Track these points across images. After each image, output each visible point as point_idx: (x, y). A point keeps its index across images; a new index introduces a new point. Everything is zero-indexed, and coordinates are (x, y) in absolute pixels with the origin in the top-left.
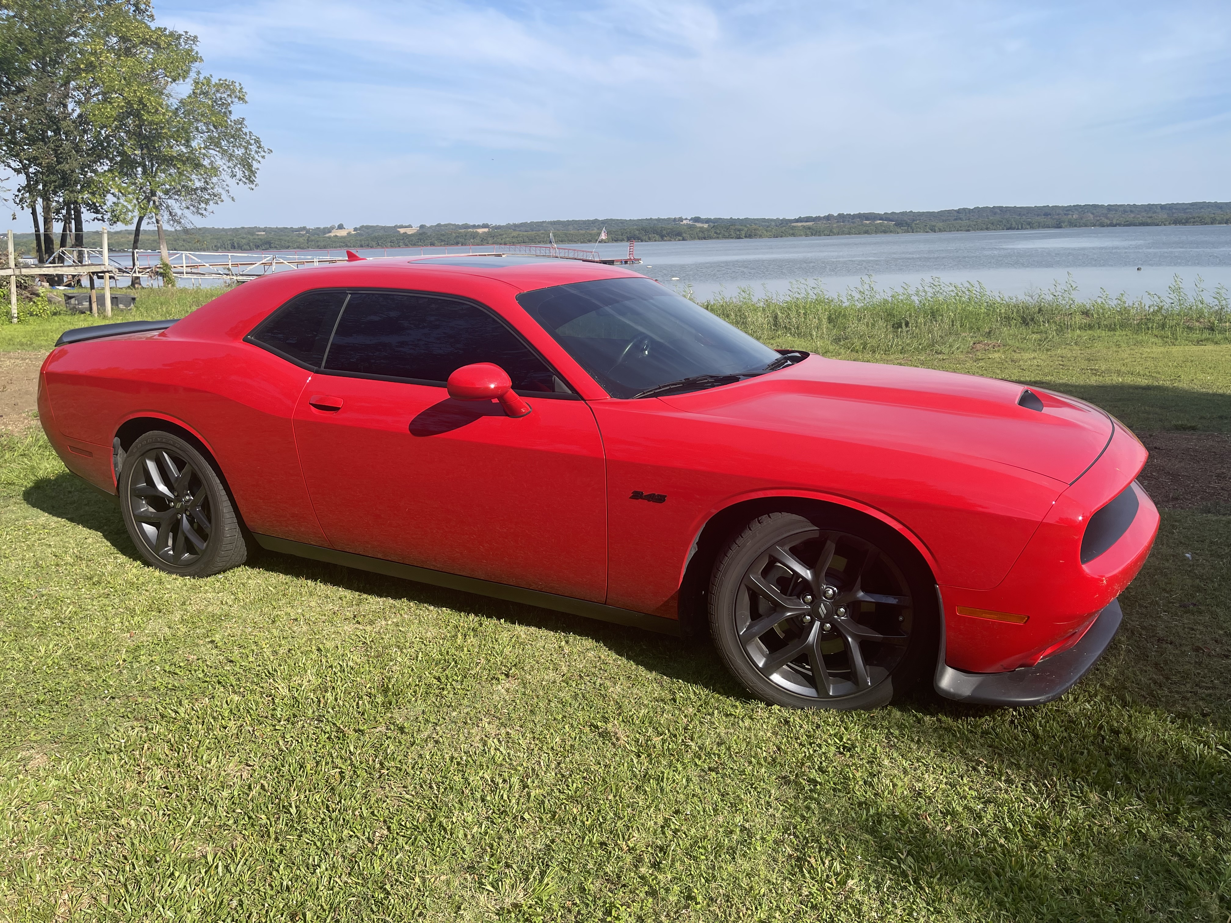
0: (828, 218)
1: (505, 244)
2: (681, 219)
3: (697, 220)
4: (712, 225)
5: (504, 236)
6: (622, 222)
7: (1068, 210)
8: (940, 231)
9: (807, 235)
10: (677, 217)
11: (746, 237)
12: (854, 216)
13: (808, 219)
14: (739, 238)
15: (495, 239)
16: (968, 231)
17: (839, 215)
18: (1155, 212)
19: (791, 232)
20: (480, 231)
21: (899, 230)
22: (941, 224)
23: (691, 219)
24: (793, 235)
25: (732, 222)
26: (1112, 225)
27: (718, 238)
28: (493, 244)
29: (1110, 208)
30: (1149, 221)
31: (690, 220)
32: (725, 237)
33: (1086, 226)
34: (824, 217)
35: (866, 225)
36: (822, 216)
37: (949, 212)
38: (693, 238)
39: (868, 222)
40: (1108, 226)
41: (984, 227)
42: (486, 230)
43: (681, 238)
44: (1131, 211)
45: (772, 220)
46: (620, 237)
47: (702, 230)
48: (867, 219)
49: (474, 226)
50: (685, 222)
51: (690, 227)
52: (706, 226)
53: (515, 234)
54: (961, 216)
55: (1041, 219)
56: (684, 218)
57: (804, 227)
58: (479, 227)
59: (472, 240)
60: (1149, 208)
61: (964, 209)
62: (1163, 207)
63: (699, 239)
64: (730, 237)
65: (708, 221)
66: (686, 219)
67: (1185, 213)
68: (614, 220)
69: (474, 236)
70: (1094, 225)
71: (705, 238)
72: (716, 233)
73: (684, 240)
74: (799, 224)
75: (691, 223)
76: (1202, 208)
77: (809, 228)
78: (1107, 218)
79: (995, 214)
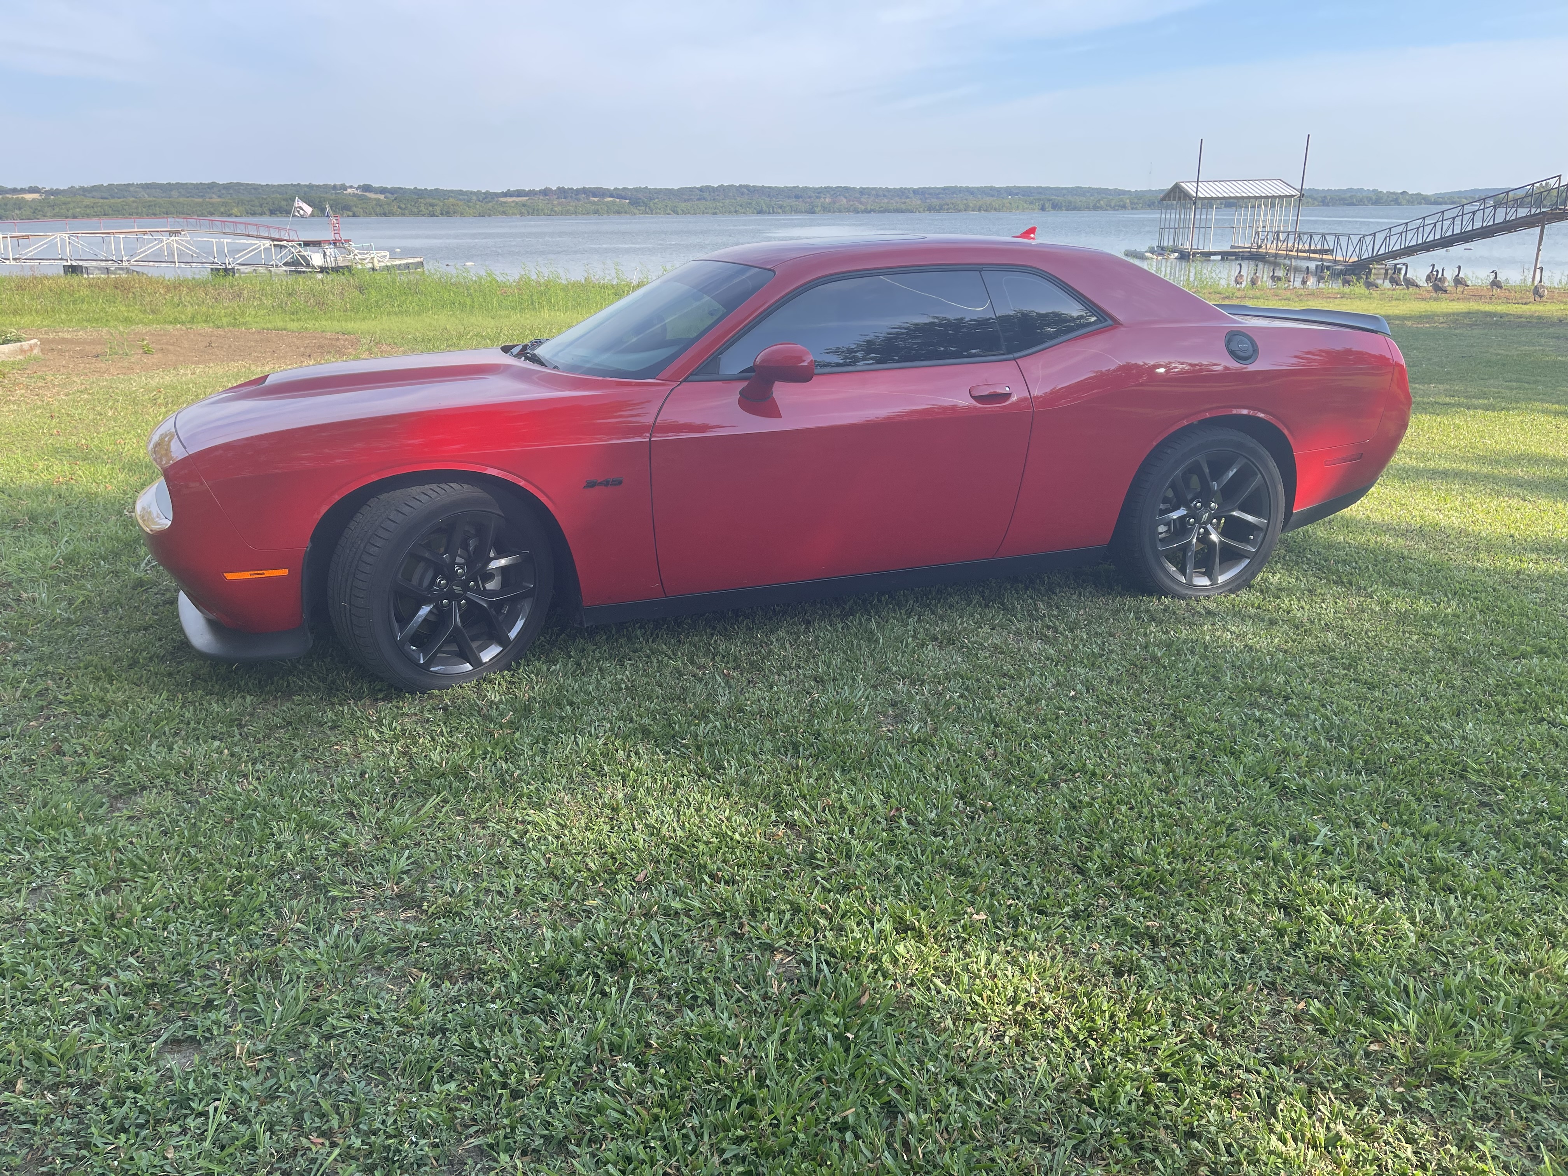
0: (546, 192)
1: (75, 217)
2: (344, 187)
3: (367, 188)
4: (392, 197)
5: (71, 206)
6: (256, 188)
7: (820, 192)
8: (683, 212)
9: (522, 214)
10: (338, 183)
11: (442, 214)
12: (578, 192)
13: (519, 193)
14: (433, 215)
15: (57, 210)
16: (715, 213)
17: (559, 188)
18: (907, 197)
19: (501, 209)
20: (29, 197)
21: (636, 211)
22: (684, 204)
23: (359, 188)
24: (504, 213)
25: (419, 194)
26: (866, 211)
27: (403, 215)
28: (54, 216)
29: (863, 191)
30: (903, 207)
31: (357, 189)
32: (412, 214)
33: (840, 211)
34: (540, 191)
35: (594, 203)
36: (537, 189)
37: (691, 190)
38: (368, 214)
39: (596, 199)
40: (863, 212)
41: (733, 209)
42: (36, 196)
43: (350, 214)
44: (884, 196)
45: (472, 193)
46: (258, 210)
47: (379, 203)
48: (595, 196)
49: (14, 191)
50: (349, 190)
51: (361, 198)
52: (382, 197)
53: (87, 201)
54: (706, 195)
55: (793, 202)
56: (348, 185)
57: (517, 203)
58: (23, 191)
59: (17, 212)
60: (902, 193)
61: (708, 187)
62: (915, 192)
63: (377, 215)
64: (419, 214)
65: (383, 191)
66: (351, 187)
67: (938, 198)
68: (242, 185)
69: (20, 205)
70: (849, 211)
71: (385, 214)
72: (399, 207)
73: (354, 215)
74: (510, 199)
75: (359, 192)
76: (953, 193)
77: (524, 205)
78: (861, 203)
79: (742, 194)
